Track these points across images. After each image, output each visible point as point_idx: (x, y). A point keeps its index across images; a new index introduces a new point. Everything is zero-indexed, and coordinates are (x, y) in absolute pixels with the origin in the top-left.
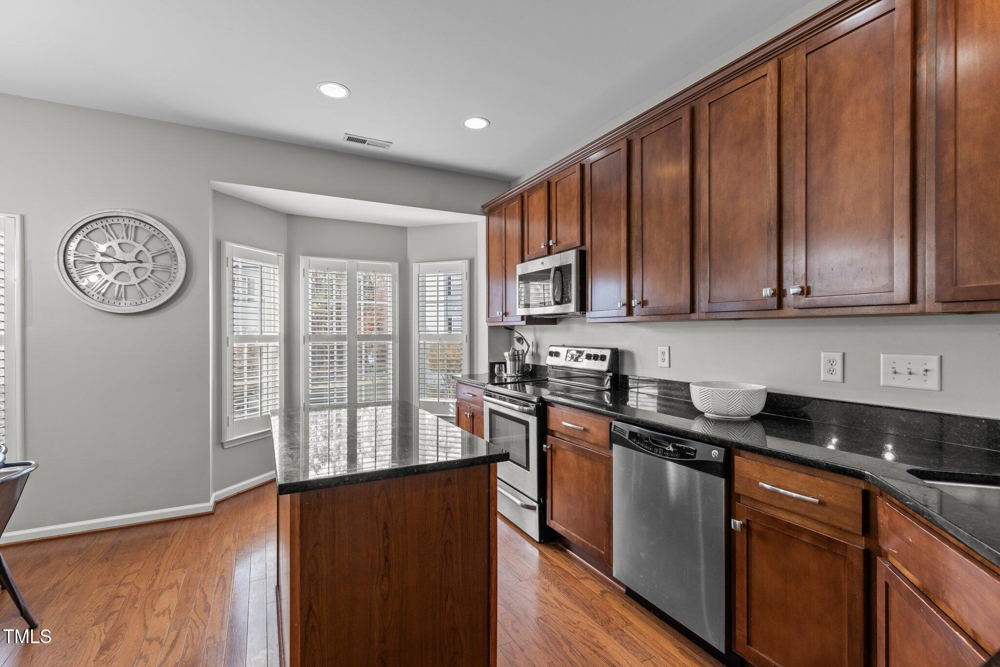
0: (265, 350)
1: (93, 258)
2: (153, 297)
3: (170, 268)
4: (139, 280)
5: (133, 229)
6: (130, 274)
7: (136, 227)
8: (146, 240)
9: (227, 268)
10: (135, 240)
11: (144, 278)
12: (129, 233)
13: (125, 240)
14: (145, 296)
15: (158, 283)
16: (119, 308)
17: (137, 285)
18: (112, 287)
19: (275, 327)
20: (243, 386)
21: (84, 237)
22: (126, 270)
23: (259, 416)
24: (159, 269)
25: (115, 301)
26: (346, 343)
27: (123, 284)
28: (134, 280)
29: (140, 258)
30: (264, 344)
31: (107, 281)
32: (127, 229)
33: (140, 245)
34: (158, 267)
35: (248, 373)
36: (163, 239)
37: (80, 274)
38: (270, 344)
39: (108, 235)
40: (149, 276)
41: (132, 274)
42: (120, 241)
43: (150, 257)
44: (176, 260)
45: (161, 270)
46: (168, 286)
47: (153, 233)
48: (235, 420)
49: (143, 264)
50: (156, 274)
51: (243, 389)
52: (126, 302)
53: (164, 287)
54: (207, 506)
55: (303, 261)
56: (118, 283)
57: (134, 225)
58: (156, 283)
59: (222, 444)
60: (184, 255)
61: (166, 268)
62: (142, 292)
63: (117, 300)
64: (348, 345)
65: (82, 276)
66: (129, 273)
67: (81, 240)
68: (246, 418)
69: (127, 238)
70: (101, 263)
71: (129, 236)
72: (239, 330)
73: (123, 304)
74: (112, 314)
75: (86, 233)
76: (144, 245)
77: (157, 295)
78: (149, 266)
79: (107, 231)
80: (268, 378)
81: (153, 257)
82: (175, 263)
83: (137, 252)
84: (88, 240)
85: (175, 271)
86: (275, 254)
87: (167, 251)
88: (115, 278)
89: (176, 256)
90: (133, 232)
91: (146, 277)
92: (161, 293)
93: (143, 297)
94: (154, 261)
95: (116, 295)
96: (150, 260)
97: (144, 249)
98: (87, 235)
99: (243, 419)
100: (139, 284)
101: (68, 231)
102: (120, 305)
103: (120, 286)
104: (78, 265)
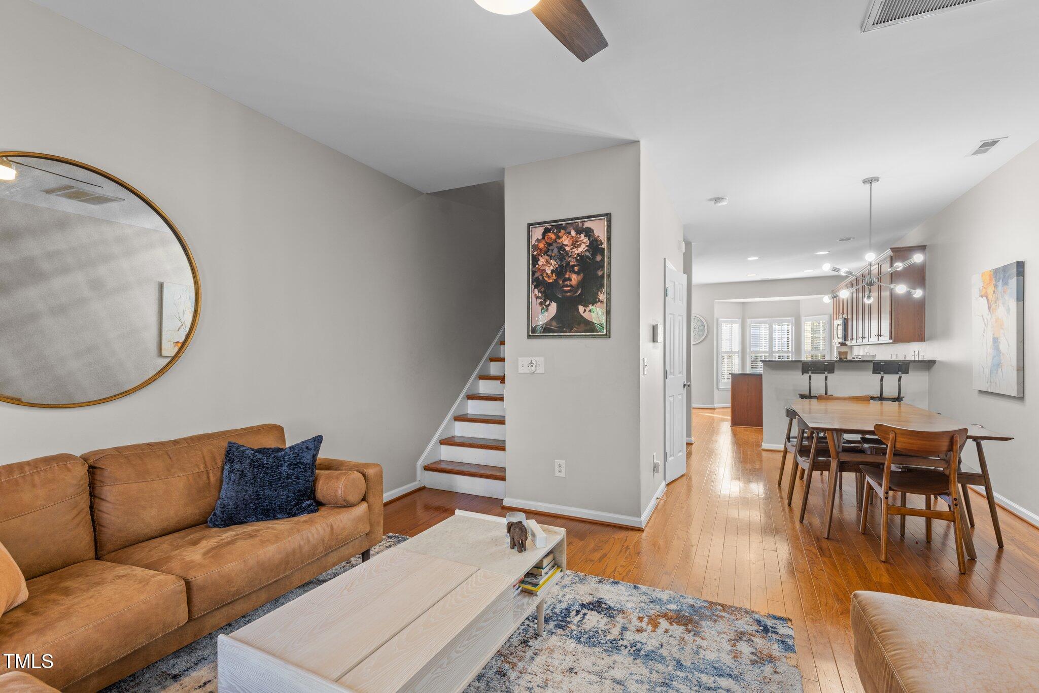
26: (768, 354)
35: (727, 365)
38: (735, 354)
44: (705, 327)
48: (722, 381)
55: (749, 321)
60: (707, 325)
85: (704, 331)
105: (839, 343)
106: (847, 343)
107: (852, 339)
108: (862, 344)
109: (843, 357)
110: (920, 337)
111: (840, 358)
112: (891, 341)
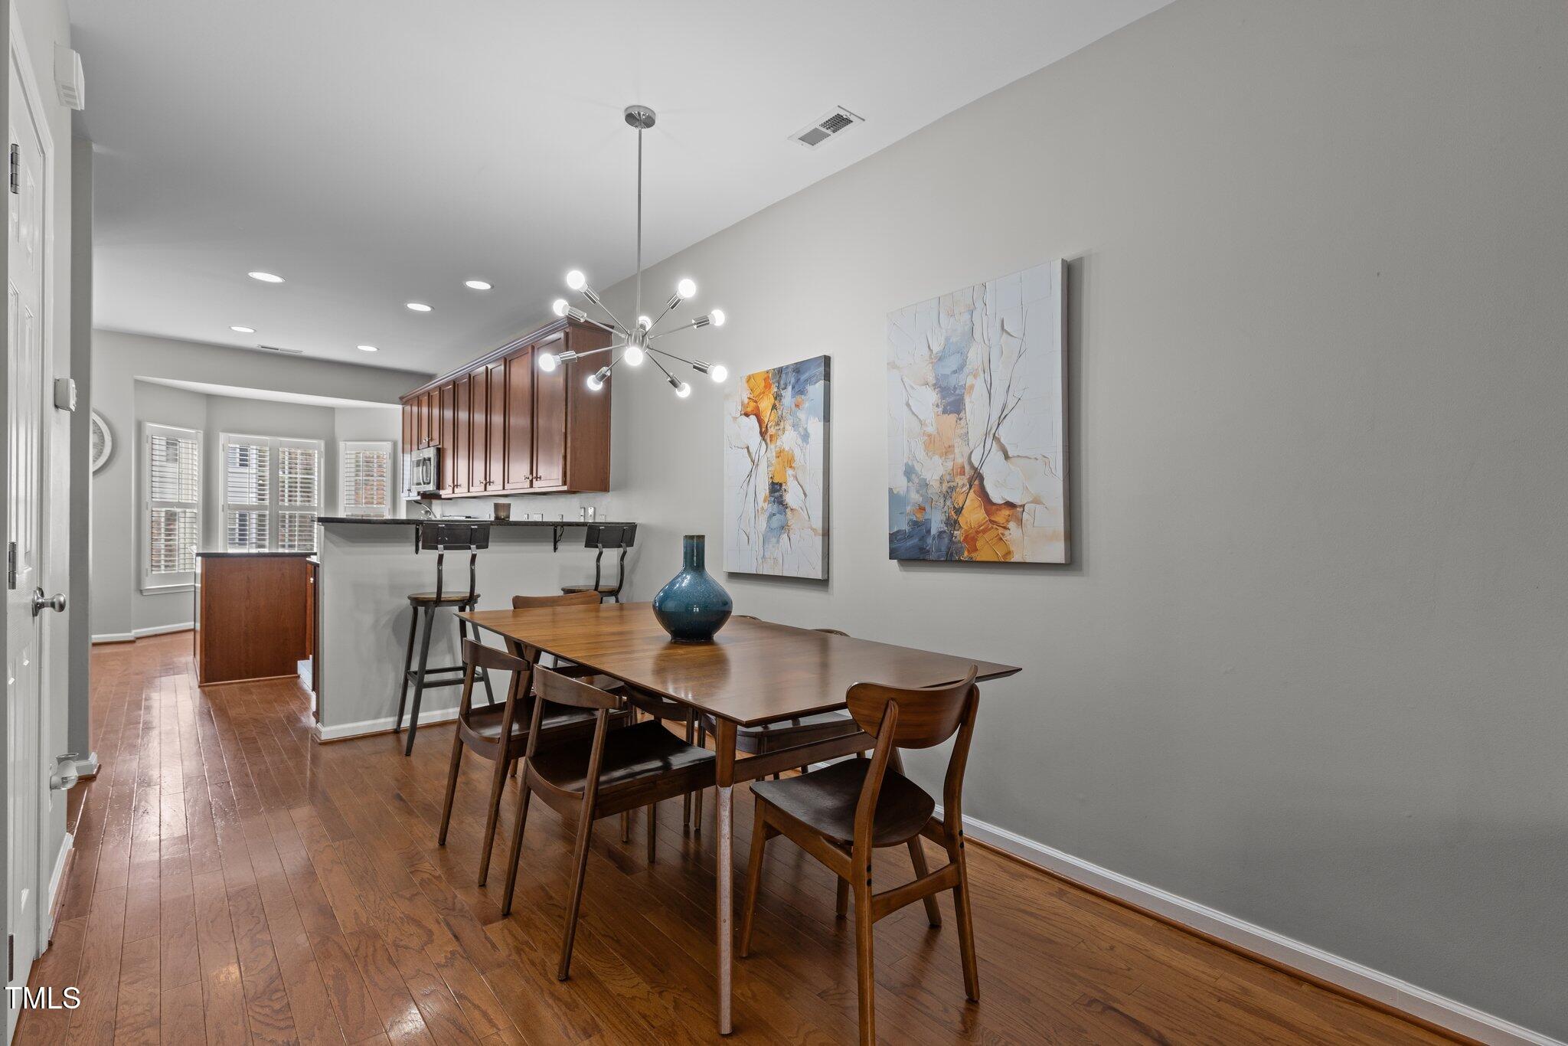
0: (183, 515)
3: (98, 445)
9: (147, 445)
19: (193, 494)
26: (267, 512)
35: (166, 534)
38: (187, 510)
44: (103, 439)
48: (154, 572)
55: (223, 437)
59: (141, 591)
60: (110, 434)
64: (269, 515)
72: (157, 498)
82: (102, 441)
85: (102, 448)
86: (194, 431)
89: (102, 436)
105: (419, 493)
106: (442, 492)
107: (455, 486)
108: (505, 492)
109: (502, 515)
110: (600, 484)
111: (497, 518)
112: (565, 488)
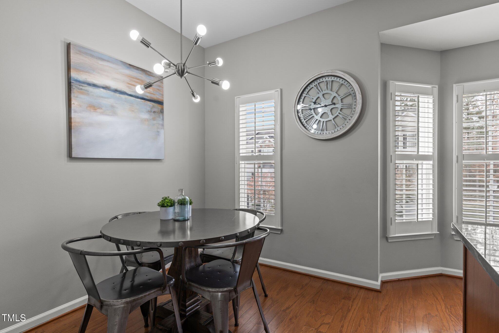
0: (420, 167)
1: (310, 106)
2: (341, 127)
3: (351, 105)
4: (334, 117)
5: (331, 83)
6: (329, 114)
7: (332, 81)
8: (338, 88)
9: (391, 101)
10: (331, 90)
11: (336, 115)
12: (328, 86)
13: (326, 92)
14: (337, 126)
15: (344, 117)
16: (323, 136)
17: (332, 120)
18: (319, 123)
19: (430, 148)
20: (402, 195)
21: (306, 94)
22: (326, 111)
23: (416, 220)
24: (345, 107)
25: (321, 132)
27: (325, 120)
28: (331, 117)
29: (334, 102)
30: (420, 162)
31: (317, 120)
32: (327, 84)
33: (334, 93)
34: (344, 105)
35: (406, 185)
36: (348, 85)
37: (304, 117)
38: (425, 162)
39: (317, 90)
40: (339, 113)
41: (329, 113)
42: (324, 92)
43: (340, 99)
44: (356, 99)
45: (346, 107)
46: (350, 118)
47: (341, 82)
48: (397, 221)
49: (336, 105)
50: (343, 111)
51: (402, 197)
52: (327, 132)
53: (348, 119)
54: (376, 284)
56: (322, 120)
57: (331, 80)
58: (343, 117)
59: (387, 238)
60: (360, 93)
61: (349, 105)
62: (335, 125)
63: (322, 131)
65: (305, 118)
66: (328, 112)
67: (305, 97)
68: (404, 221)
69: (327, 90)
70: (314, 109)
71: (328, 88)
73: (325, 134)
74: (319, 141)
75: (307, 91)
76: (336, 93)
77: (344, 125)
78: (339, 106)
79: (317, 88)
80: (422, 191)
81: (342, 99)
82: (355, 101)
83: (332, 98)
84: (308, 96)
85: (355, 107)
86: (429, 87)
87: (350, 93)
88: (321, 117)
89: (355, 96)
90: (330, 85)
91: (337, 114)
92: (346, 123)
93: (336, 128)
94: (342, 102)
95: (321, 128)
96: (340, 101)
97: (337, 95)
98: (308, 93)
99: (401, 221)
100: (333, 119)
101: (299, 92)
102: (324, 134)
103: (323, 122)
104: (304, 112)
